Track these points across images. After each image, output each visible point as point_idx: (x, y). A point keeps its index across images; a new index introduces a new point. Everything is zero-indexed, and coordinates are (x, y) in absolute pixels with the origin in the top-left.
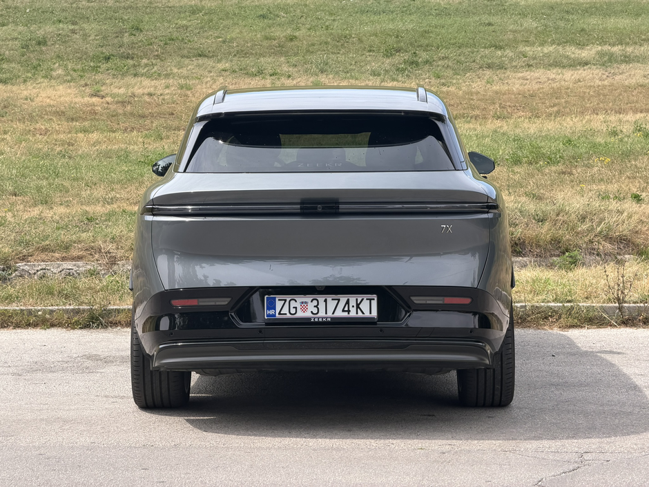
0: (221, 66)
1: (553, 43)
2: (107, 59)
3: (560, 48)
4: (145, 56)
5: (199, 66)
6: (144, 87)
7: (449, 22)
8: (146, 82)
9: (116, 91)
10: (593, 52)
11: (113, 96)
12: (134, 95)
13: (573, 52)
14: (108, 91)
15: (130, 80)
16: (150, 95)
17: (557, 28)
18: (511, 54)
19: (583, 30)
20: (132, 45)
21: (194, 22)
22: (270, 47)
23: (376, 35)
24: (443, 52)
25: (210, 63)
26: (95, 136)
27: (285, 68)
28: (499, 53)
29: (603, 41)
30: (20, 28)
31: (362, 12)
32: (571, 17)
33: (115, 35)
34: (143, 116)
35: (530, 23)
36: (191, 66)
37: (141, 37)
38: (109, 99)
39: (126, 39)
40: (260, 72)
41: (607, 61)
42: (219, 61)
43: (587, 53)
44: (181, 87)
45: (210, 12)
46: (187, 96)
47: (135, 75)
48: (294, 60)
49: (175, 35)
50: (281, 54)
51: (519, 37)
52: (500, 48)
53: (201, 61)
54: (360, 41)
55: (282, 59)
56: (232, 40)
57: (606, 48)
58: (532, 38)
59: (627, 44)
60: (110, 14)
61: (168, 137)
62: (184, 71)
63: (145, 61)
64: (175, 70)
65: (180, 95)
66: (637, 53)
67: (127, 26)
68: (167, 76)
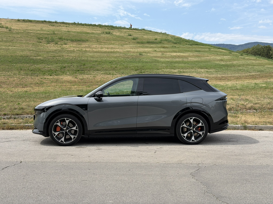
0: (102, 72)
1: (169, 69)
2: (78, 71)
3: (170, 70)
4: (86, 70)
5: (97, 72)
6: (86, 77)
7: (148, 64)
8: (86, 76)
9: (80, 77)
10: (177, 71)
11: (79, 78)
12: (84, 78)
14: (78, 77)
15: (83, 75)
16: (87, 78)
17: (169, 66)
18: (161, 71)
19: (175, 66)
20: (83, 68)
21: (96, 63)
22: (112, 69)
23: (133, 67)
24: (147, 70)
25: (100, 72)
26: (76, 86)
27: (115, 73)
28: (158, 71)
29: (179, 69)
30: (60, 64)
31: (130, 62)
32: (172, 64)
33: (80, 66)
34: (86, 83)
35: (164, 65)
36: (96, 72)
37: (85, 66)
38: (78, 79)
40: (110, 74)
42: (101, 71)
44: (94, 77)
45: (99, 62)
46: (95, 78)
47: (84, 74)
49: (92, 66)
50: (114, 70)
51: (162, 67)
52: (159, 70)
53: (98, 71)
54: (130, 68)
55: (114, 71)
56: (104, 67)
57: (179, 70)
58: (164, 68)
59: (184, 69)
60: (79, 62)
61: (91, 87)
62: (94, 73)
63: (86, 71)
64: (92, 73)
65: (93, 78)
66: (186, 71)
67: (82, 64)
68: (91, 74)
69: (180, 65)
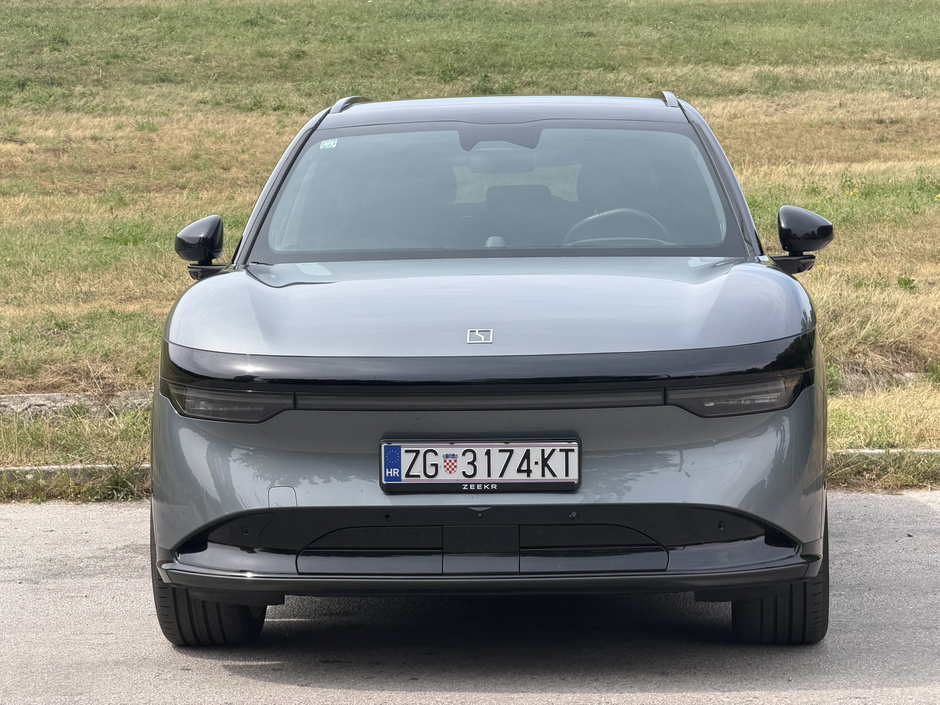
0: (197, 95)
1: (687, 61)
2: (22, 85)
3: (700, 69)
4: (79, 81)
5: (162, 96)
6: (84, 128)
7: (530, 31)
8: (86, 120)
9: (41, 133)
10: (749, 74)
11: (39, 141)
12: (69, 140)
13: (718, 74)
14: (29, 133)
15: (59, 116)
16: (95, 139)
17: (688, 40)
19: (726, 43)
20: (57, 65)
21: (147, 30)
22: (267, 68)
23: (423, 49)
24: (528, 75)
25: (180, 90)
26: (21, 201)
27: (295, 99)
28: (611, 76)
31: (399, 16)
32: (706, 24)
33: (28, 51)
34: (89, 171)
35: (646, 32)
36: (151, 95)
37: (68, 53)
38: (32, 146)
39: (46, 55)
40: (258, 105)
41: (770, 87)
42: (194, 88)
43: (738, 76)
44: (141, 128)
45: (170, 16)
46: (151, 140)
47: (68, 110)
48: (306, 86)
49: (121, 50)
50: (286, 78)
51: (636, 51)
52: (611, 68)
53: (165, 88)
54: (402, 58)
55: (289, 85)
56: (208, 57)
57: (766, 68)
58: (656, 55)
59: (795, 63)
60: (18, 18)
61: (135, 202)
62: (142, 104)
63: (79, 89)
64: (128, 103)
65: (141, 140)
66: (812, 75)
67: (45, 37)
68: (117, 111)
69: (766, 32)
